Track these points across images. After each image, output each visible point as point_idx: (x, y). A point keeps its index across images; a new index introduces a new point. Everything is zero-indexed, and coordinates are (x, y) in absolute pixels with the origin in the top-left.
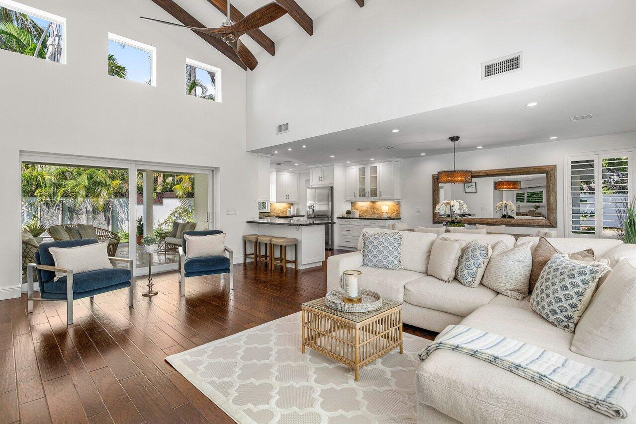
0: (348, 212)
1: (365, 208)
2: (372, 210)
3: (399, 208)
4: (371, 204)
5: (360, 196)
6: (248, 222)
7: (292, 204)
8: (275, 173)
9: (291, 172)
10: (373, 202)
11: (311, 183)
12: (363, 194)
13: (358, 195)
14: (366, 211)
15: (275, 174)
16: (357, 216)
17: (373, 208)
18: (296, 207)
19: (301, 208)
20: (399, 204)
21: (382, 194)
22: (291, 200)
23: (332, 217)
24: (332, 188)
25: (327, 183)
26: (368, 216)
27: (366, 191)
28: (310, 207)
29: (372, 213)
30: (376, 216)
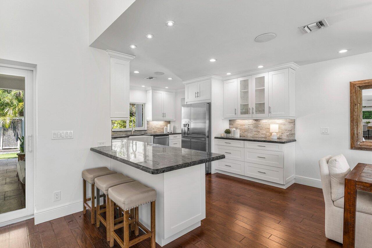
0: (228, 132)
1: (246, 127)
2: (255, 129)
3: (294, 127)
4: (254, 122)
5: (242, 113)
6: (92, 150)
7: (169, 122)
8: (151, 91)
9: (167, 91)
10: (256, 120)
11: (186, 100)
12: (245, 110)
13: (239, 111)
14: (246, 130)
15: (151, 93)
16: (238, 136)
17: (256, 126)
18: (172, 124)
19: (177, 125)
20: (293, 122)
21: (272, 110)
22: (168, 118)
23: (209, 137)
24: (209, 104)
25: (203, 98)
26: (250, 136)
27: (250, 106)
28: (185, 125)
29: (254, 133)
30: (260, 136)
